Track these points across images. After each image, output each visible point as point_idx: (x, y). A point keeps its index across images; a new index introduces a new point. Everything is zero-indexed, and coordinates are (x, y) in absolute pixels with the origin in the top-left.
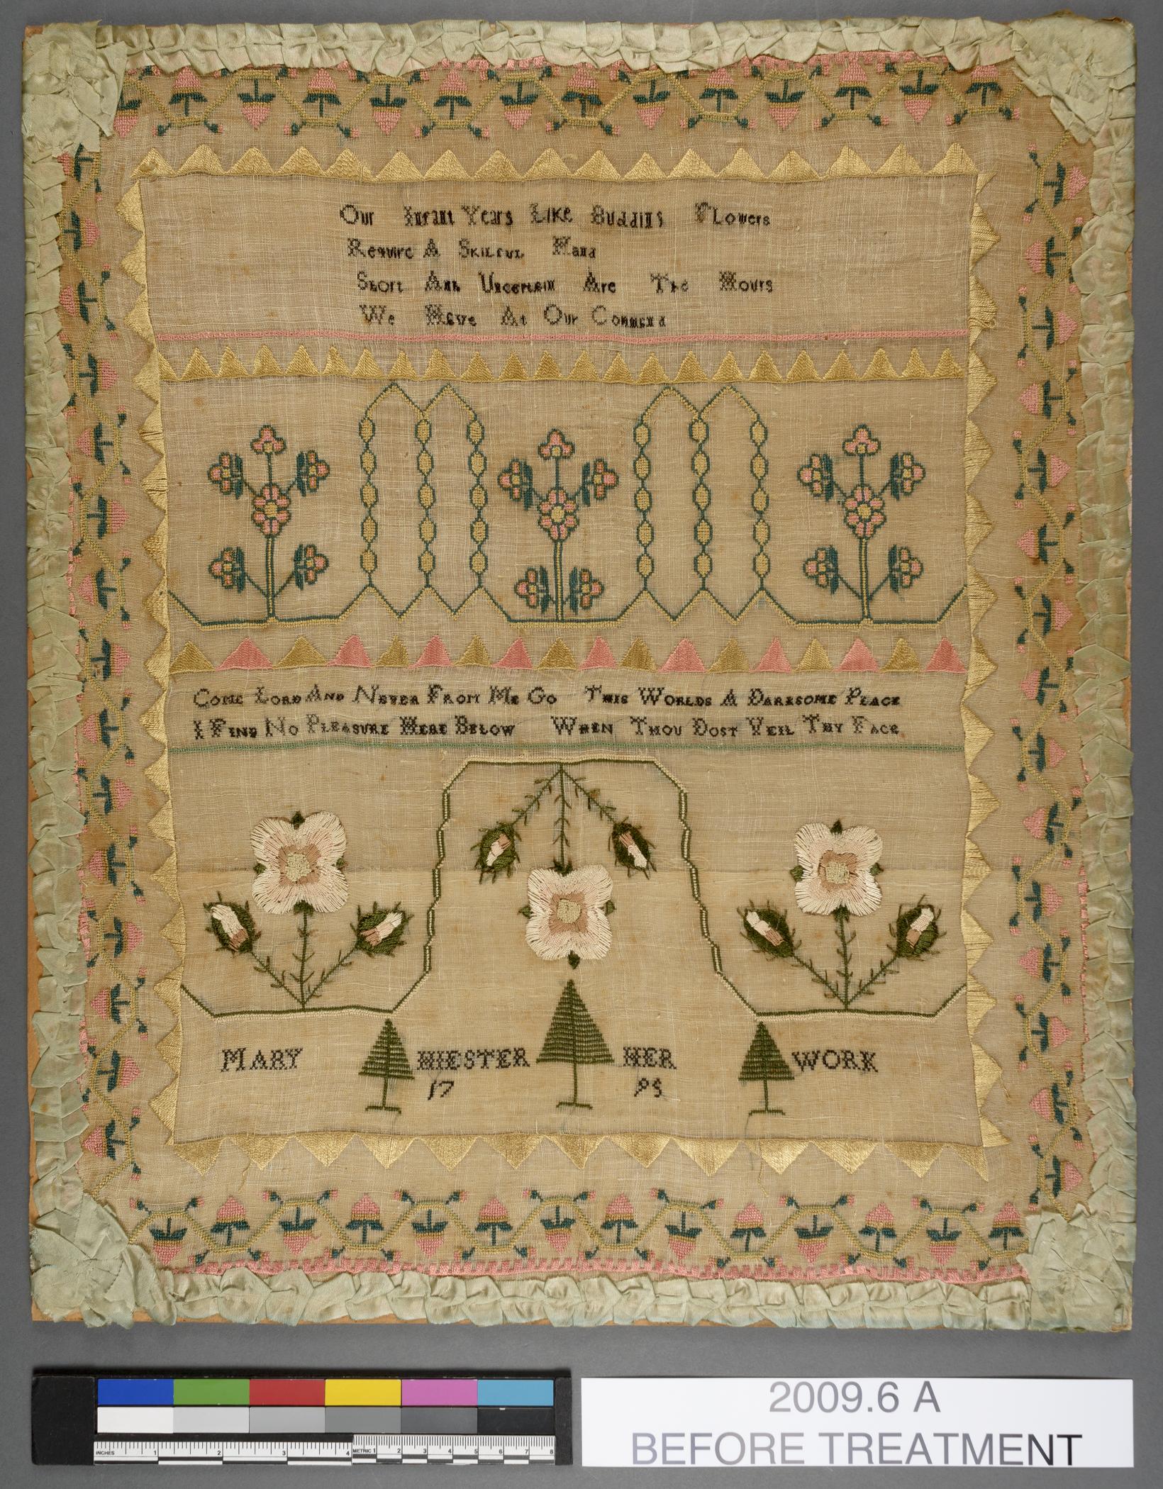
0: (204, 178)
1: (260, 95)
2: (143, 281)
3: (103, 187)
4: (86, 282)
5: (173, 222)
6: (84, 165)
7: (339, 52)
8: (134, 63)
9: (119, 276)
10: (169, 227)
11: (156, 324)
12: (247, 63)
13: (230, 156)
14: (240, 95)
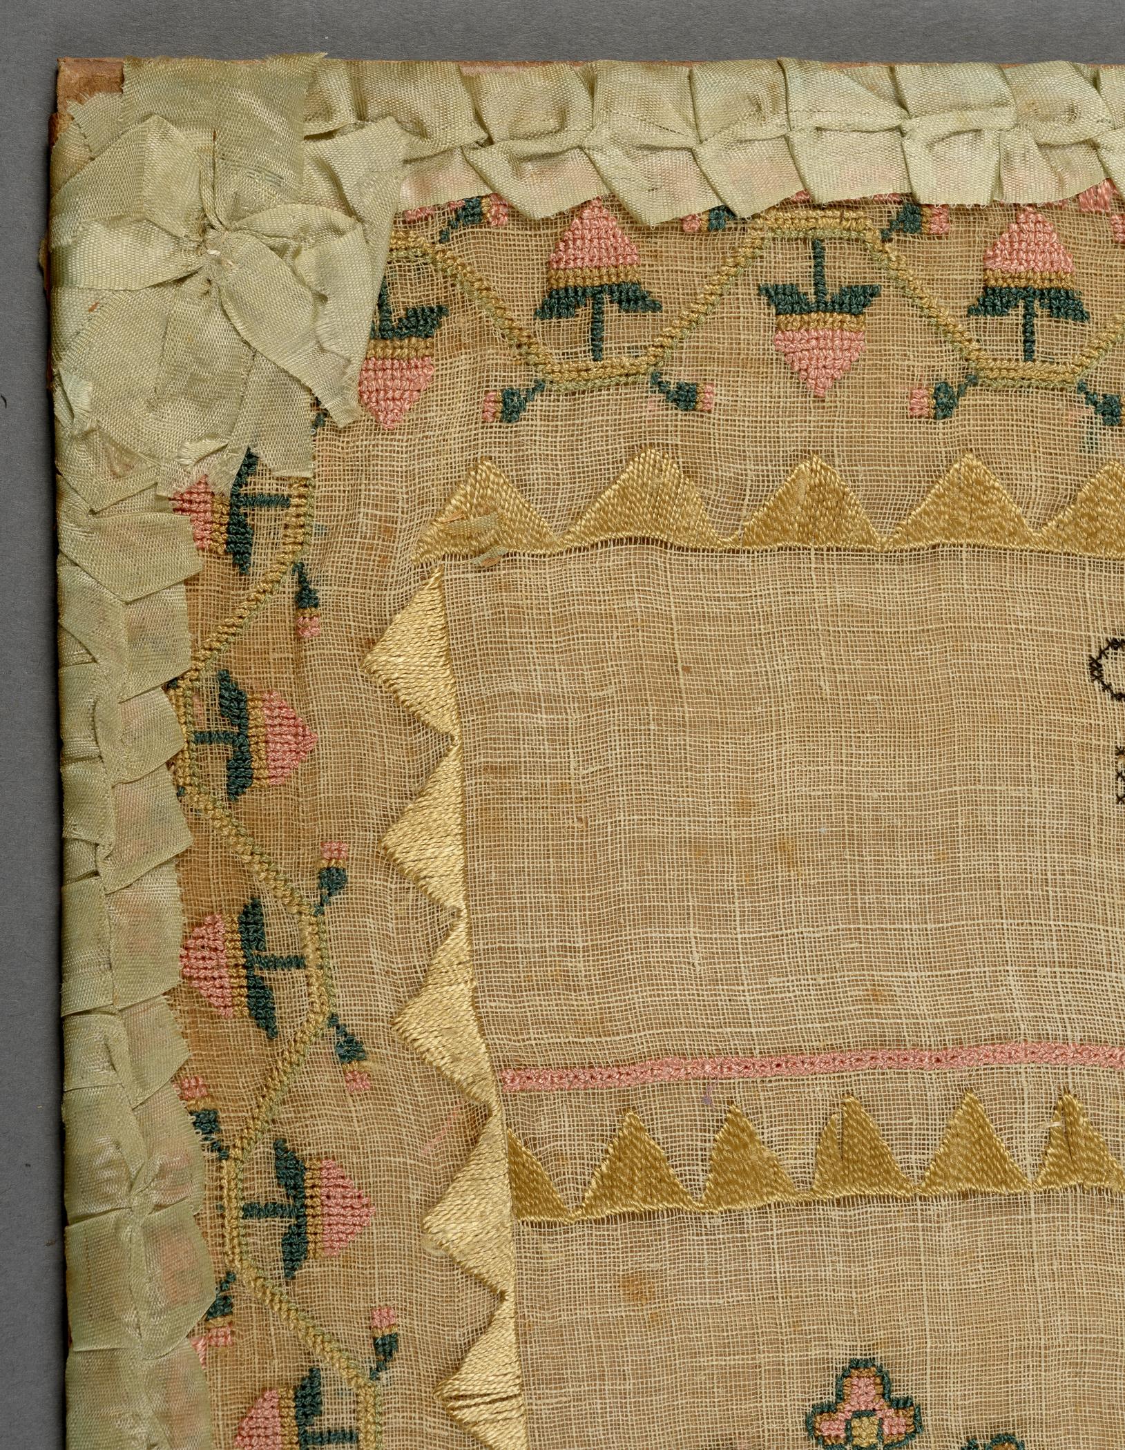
0: (655, 556)
1: (832, 290)
2: (455, 900)
3: (324, 593)
4: (267, 901)
5: (553, 702)
6: (262, 520)
7: (1080, 156)
8: (424, 186)
9: (375, 882)
10: (543, 719)
11: (495, 1038)
12: (792, 190)
13: (737, 485)
14: (763, 291)
